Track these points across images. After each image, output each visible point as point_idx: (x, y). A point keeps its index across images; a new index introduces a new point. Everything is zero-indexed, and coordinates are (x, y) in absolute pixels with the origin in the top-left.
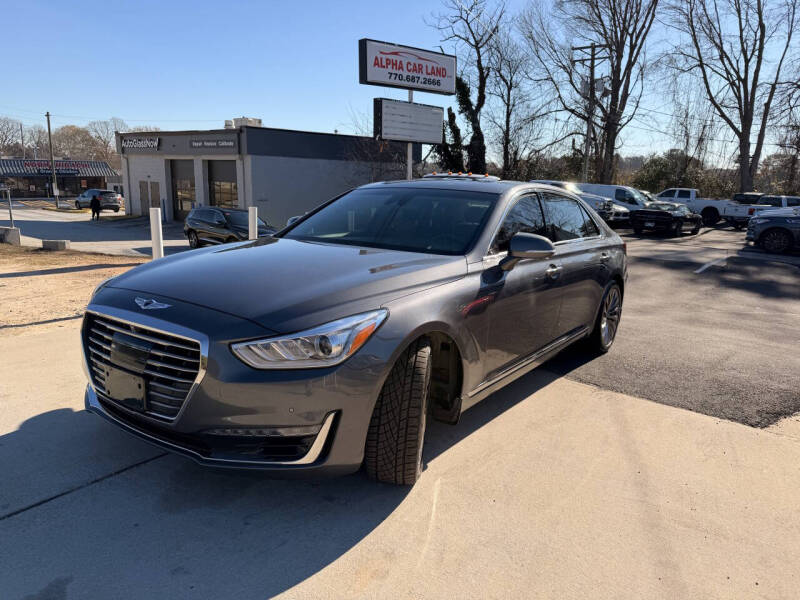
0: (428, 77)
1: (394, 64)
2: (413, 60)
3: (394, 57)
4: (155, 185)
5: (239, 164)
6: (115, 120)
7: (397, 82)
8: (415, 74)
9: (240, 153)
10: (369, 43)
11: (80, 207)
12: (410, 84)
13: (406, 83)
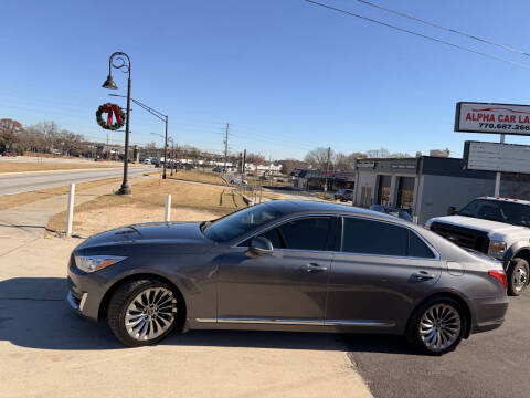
0: (520, 124)
1: (486, 117)
2: (504, 113)
3: (486, 113)
4: (369, 190)
5: (416, 180)
6: (382, 150)
7: (488, 129)
8: (507, 123)
9: (417, 172)
10: (463, 105)
11: (336, 198)
12: (501, 130)
13: (497, 130)
